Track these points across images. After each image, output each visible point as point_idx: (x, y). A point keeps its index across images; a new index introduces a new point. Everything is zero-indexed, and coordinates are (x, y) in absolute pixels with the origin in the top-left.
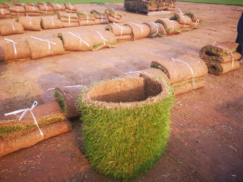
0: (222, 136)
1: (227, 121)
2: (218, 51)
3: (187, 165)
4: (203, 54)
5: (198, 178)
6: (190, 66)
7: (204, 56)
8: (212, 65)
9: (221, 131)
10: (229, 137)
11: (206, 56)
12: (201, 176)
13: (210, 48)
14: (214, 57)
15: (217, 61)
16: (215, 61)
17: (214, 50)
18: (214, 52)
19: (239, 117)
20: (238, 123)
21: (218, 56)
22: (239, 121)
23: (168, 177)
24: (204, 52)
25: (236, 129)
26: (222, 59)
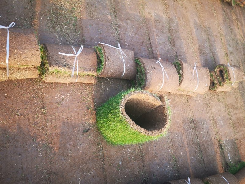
0: (171, 142)
1: (182, 133)
2: (227, 78)
3: (143, 150)
4: (219, 69)
5: (142, 159)
6: (199, 85)
7: (217, 71)
8: (214, 82)
9: (173, 138)
10: (174, 144)
11: (218, 72)
12: (144, 159)
13: (226, 71)
14: (221, 79)
15: (220, 83)
16: (218, 81)
17: (226, 75)
18: (225, 76)
19: (190, 134)
20: (185, 138)
21: (224, 81)
22: (187, 137)
23: (130, 151)
24: (220, 69)
25: (182, 141)
26: (223, 85)
